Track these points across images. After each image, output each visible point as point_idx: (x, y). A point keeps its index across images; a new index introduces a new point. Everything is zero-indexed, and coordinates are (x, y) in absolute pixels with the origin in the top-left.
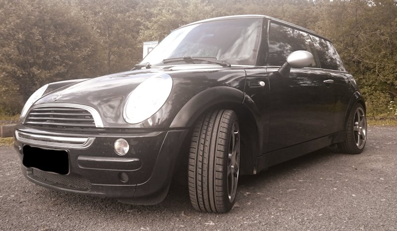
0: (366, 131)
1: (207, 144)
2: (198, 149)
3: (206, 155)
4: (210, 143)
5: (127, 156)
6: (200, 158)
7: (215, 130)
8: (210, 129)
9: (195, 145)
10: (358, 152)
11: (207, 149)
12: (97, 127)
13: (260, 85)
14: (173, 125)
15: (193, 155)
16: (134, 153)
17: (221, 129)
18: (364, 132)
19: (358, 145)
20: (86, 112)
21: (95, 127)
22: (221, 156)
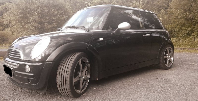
0: (174, 58)
1: (64, 68)
2: (60, 70)
3: (63, 73)
4: (65, 68)
5: (29, 72)
6: (61, 75)
7: (68, 62)
8: (67, 61)
9: (59, 68)
10: (167, 68)
11: (63, 70)
12: (21, 59)
13: (100, 40)
14: (47, 60)
15: (58, 73)
16: (32, 72)
17: (71, 62)
18: (172, 59)
19: (167, 65)
20: (19, 52)
21: (20, 59)
22: (69, 74)
